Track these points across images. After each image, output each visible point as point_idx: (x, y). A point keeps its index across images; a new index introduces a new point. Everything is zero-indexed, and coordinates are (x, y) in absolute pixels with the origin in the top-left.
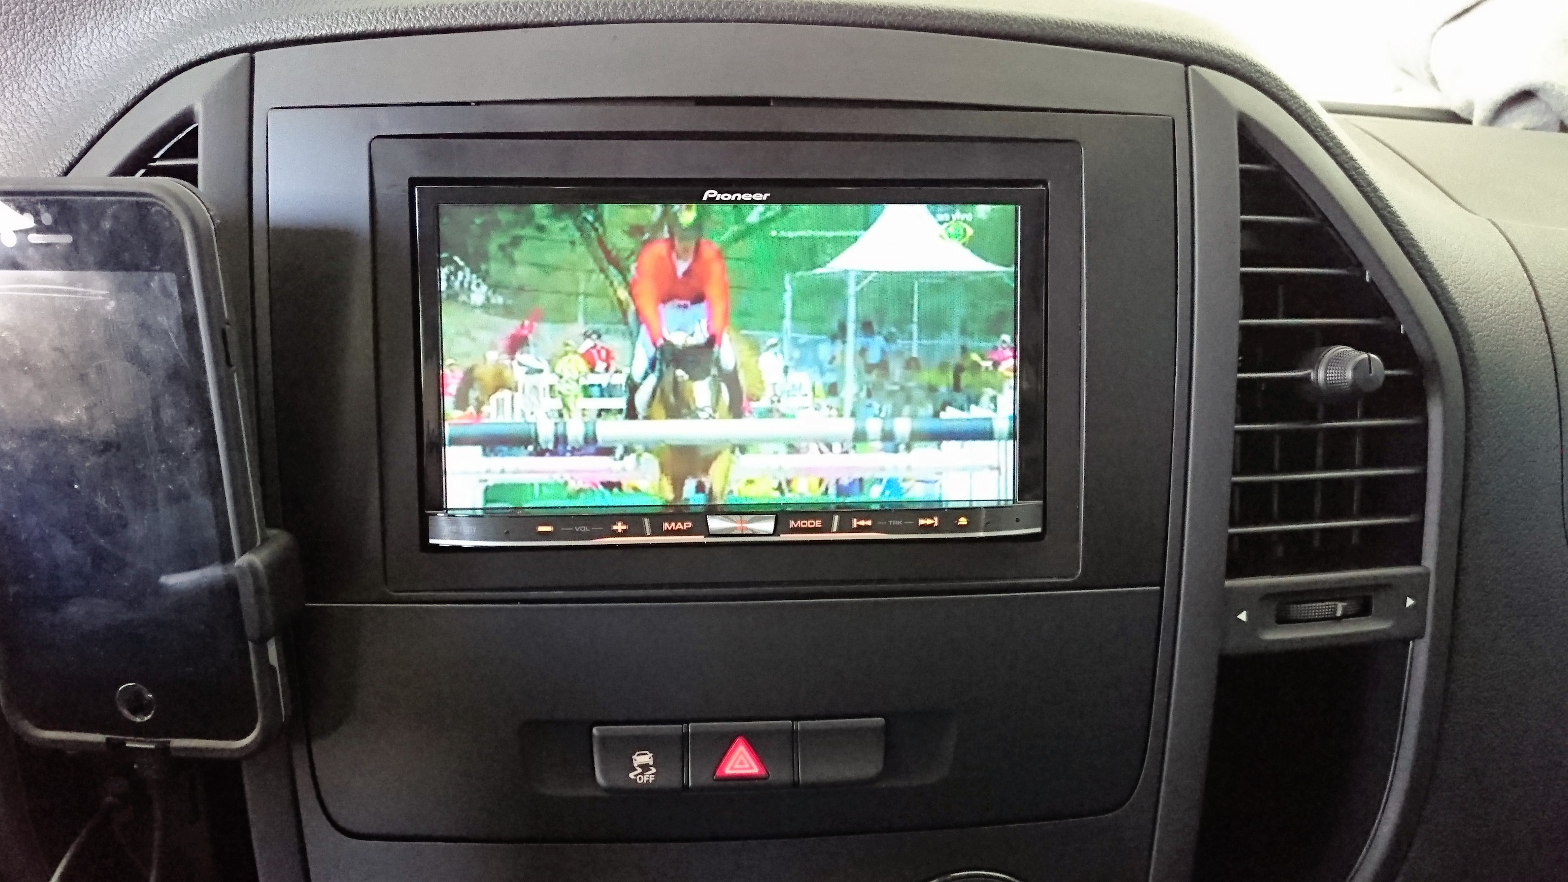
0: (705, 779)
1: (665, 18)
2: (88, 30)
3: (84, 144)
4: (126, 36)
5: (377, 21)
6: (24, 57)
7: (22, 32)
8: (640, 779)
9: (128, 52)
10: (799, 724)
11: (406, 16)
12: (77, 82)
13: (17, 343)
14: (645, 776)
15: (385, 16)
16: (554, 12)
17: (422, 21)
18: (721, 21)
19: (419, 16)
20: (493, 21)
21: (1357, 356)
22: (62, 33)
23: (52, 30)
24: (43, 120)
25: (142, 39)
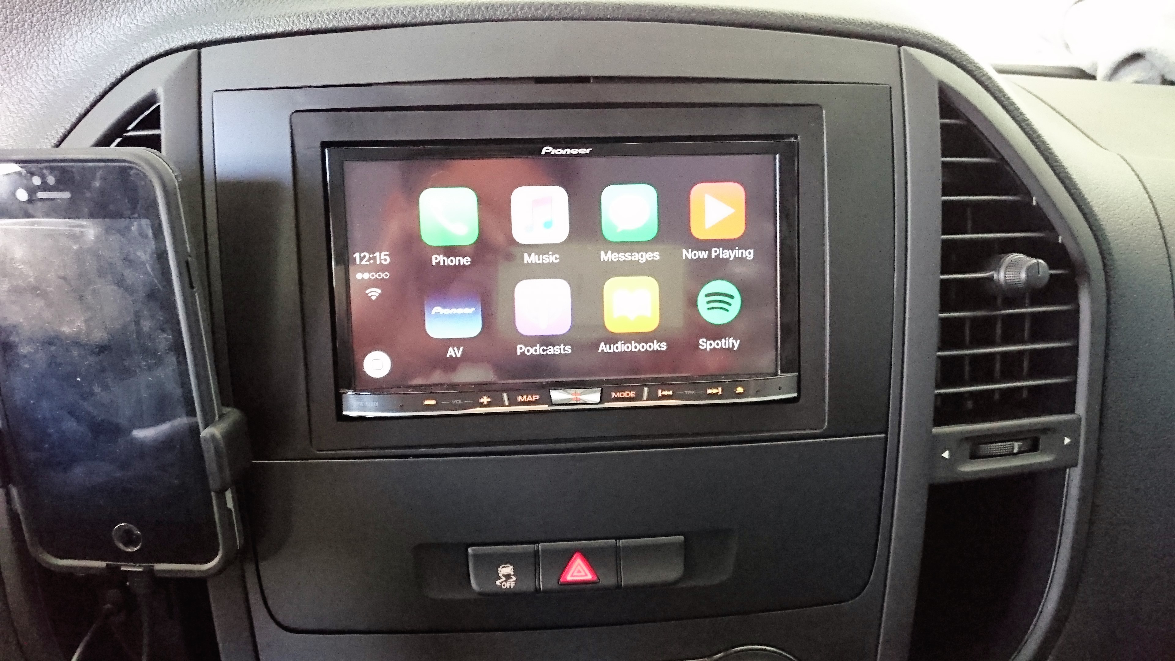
0: (552, 584)
1: (510, 18)
2: (74, 33)
3: (73, 120)
4: (103, 37)
5: (293, 23)
6: (25, 54)
7: (23, 36)
8: (504, 585)
9: (105, 49)
10: (621, 543)
11: (315, 19)
12: (66, 73)
13: (31, 273)
14: (508, 583)
15: (299, 20)
16: (427, 15)
17: (327, 23)
18: (552, 19)
19: (325, 19)
20: (381, 22)
21: (1029, 261)
22: (54, 36)
23: (46, 34)
24: (41, 102)
25: (114, 39)
